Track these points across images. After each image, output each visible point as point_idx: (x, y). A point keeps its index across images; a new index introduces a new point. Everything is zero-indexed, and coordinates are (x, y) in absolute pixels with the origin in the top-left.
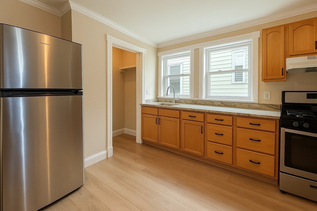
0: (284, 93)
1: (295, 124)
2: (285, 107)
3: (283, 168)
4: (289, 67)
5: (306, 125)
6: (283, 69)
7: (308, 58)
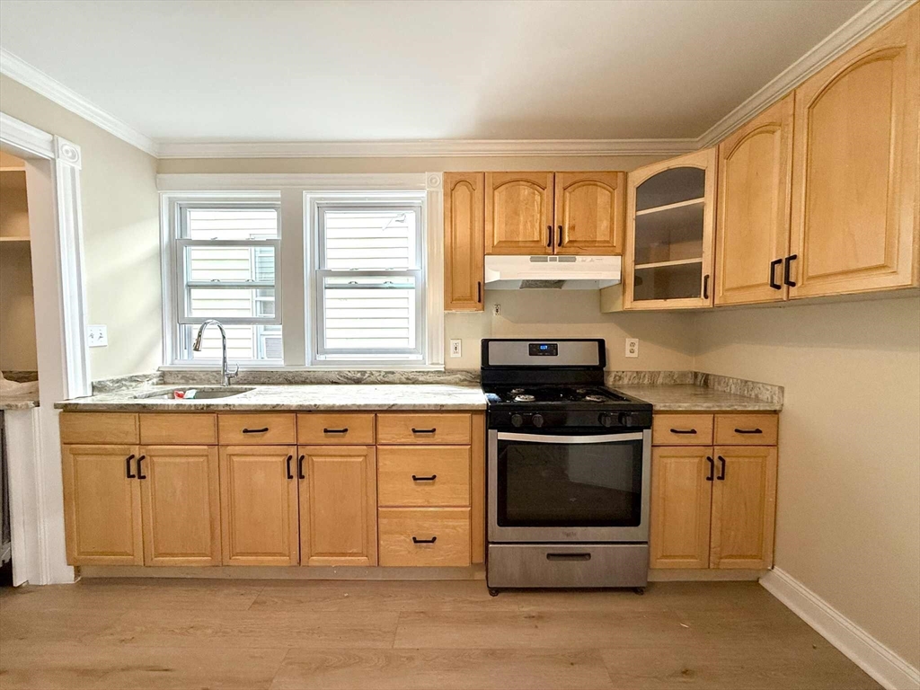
0: (485, 344)
1: (517, 420)
2: (491, 377)
3: (497, 532)
4: (492, 276)
5: (539, 420)
6: (479, 283)
7: (532, 260)
